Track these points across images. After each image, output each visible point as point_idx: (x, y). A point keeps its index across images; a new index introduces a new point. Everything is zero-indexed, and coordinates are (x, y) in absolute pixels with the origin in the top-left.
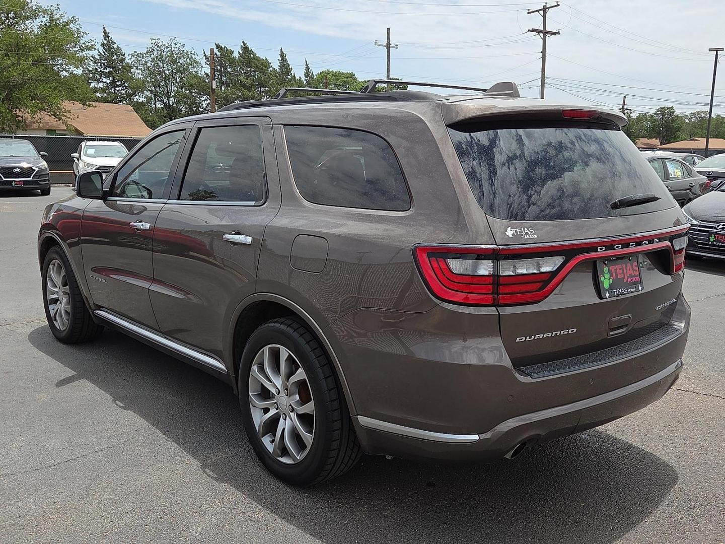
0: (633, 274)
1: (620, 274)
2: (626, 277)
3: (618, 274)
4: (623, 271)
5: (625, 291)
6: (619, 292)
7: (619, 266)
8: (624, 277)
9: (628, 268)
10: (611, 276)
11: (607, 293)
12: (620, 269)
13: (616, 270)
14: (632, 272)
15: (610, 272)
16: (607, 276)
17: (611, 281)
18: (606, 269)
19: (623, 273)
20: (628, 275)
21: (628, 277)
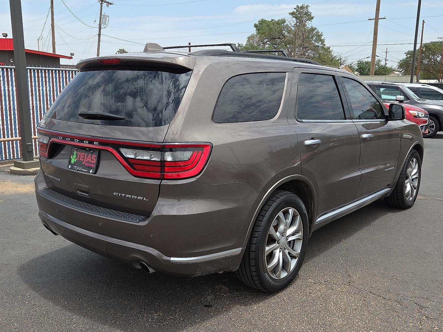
0: (90, 162)
1: (82, 158)
2: (85, 162)
3: (81, 158)
4: (84, 157)
5: (80, 169)
6: (76, 168)
7: (83, 154)
8: (83, 161)
9: (88, 157)
10: (77, 157)
11: (70, 165)
12: (83, 155)
13: (80, 155)
14: (90, 160)
15: (77, 155)
16: (75, 157)
17: (76, 160)
18: (75, 153)
19: (84, 158)
20: (86, 161)
21: (86, 162)
